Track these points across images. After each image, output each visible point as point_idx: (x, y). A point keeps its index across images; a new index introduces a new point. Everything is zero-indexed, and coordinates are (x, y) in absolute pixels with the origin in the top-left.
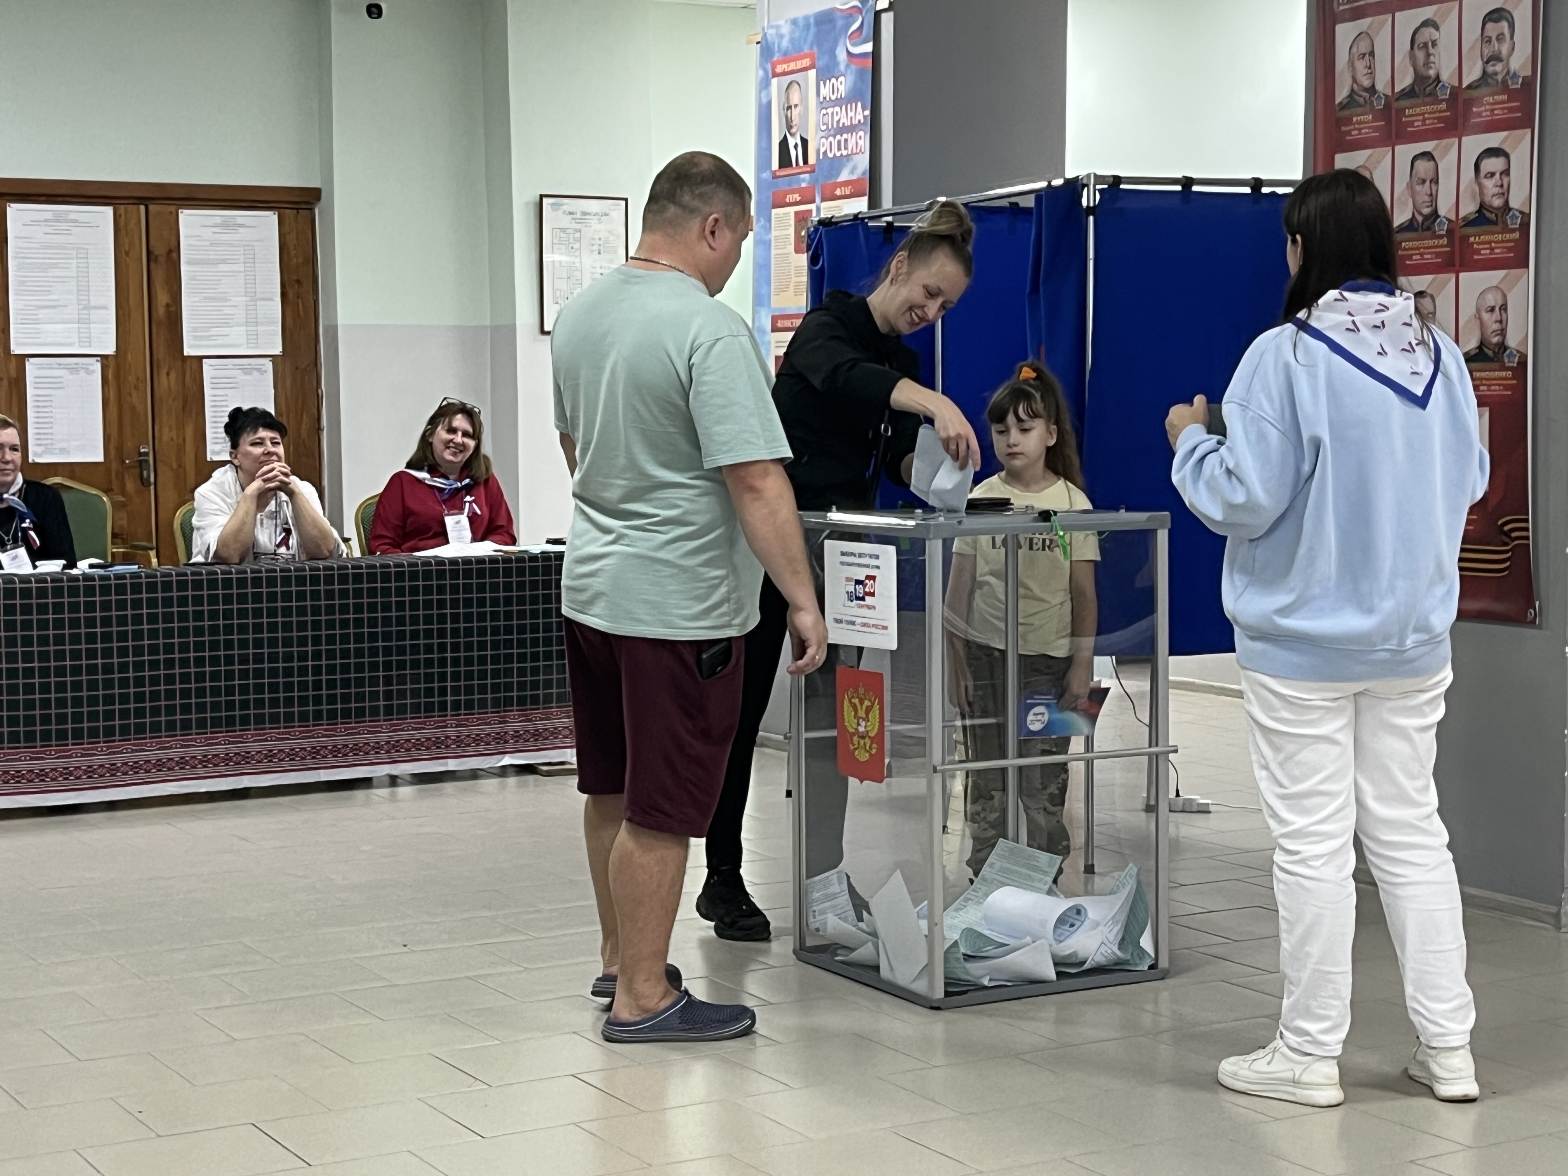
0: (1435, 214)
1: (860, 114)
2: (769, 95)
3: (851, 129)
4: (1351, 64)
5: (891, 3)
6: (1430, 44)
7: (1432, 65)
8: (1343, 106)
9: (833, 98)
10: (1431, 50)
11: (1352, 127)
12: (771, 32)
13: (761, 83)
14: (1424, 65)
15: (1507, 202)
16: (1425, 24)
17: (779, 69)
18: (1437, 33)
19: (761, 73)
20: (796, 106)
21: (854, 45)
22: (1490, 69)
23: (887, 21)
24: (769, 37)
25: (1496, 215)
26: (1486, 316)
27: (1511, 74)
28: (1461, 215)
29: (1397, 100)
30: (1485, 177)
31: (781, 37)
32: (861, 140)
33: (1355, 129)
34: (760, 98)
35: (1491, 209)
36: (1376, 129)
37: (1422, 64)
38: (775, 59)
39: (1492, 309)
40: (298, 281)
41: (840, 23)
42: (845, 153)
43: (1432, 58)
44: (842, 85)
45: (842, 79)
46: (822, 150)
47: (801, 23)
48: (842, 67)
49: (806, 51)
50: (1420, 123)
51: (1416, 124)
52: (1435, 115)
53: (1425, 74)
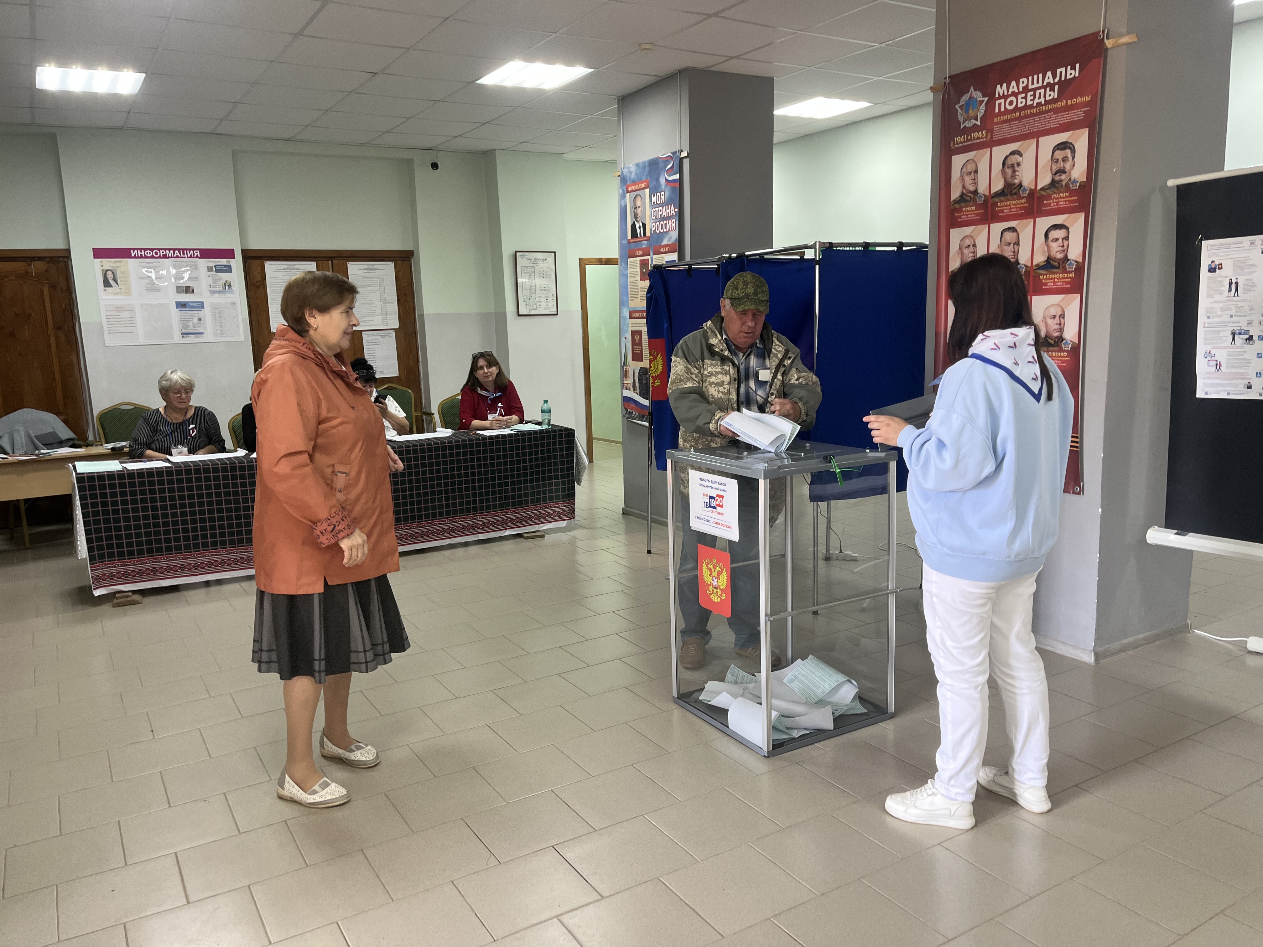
0: (1017, 262)
1: (672, 210)
2: (625, 202)
3: (668, 218)
4: (962, 178)
5: (688, 154)
6: (1016, 165)
7: (1017, 177)
8: (956, 202)
9: (658, 203)
10: (1017, 168)
11: (962, 214)
12: (625, 171)
13: (621, 196)
14: (1011, 177)
15: (1066, 256)
16: (1013, 153)
17: (631, 188)
18: (1021, 158)
19: (621, 191)
20: (639, 207)
21: (668, 176)
22: (1057, 178)
23: (686, 164)
24: (624, 173)
25: (1059, 263)
26: (1050, 321)
27: (1072, 181)
29: (993, 197)
30: (1052, 241)
31: (631, 173)
32: (674, 224)
33: (964, 215)
34: (621, 204)
35: (1055, 260)
37: (1010, 176)
38: (628, 183)
39: (1054, 317)
40: (405, 294)
41: (661, 165)
42: (665, 230)
43: (1017, 173)
44: (663, 196)
45: (663, 193)
46: (653, 229)
47: (641, 165)
48: (663, 187)
49: (644, 179)
50: (1008, 210)
51: (1005, 211)
52: (1018, 206)
53: (1012, 182)
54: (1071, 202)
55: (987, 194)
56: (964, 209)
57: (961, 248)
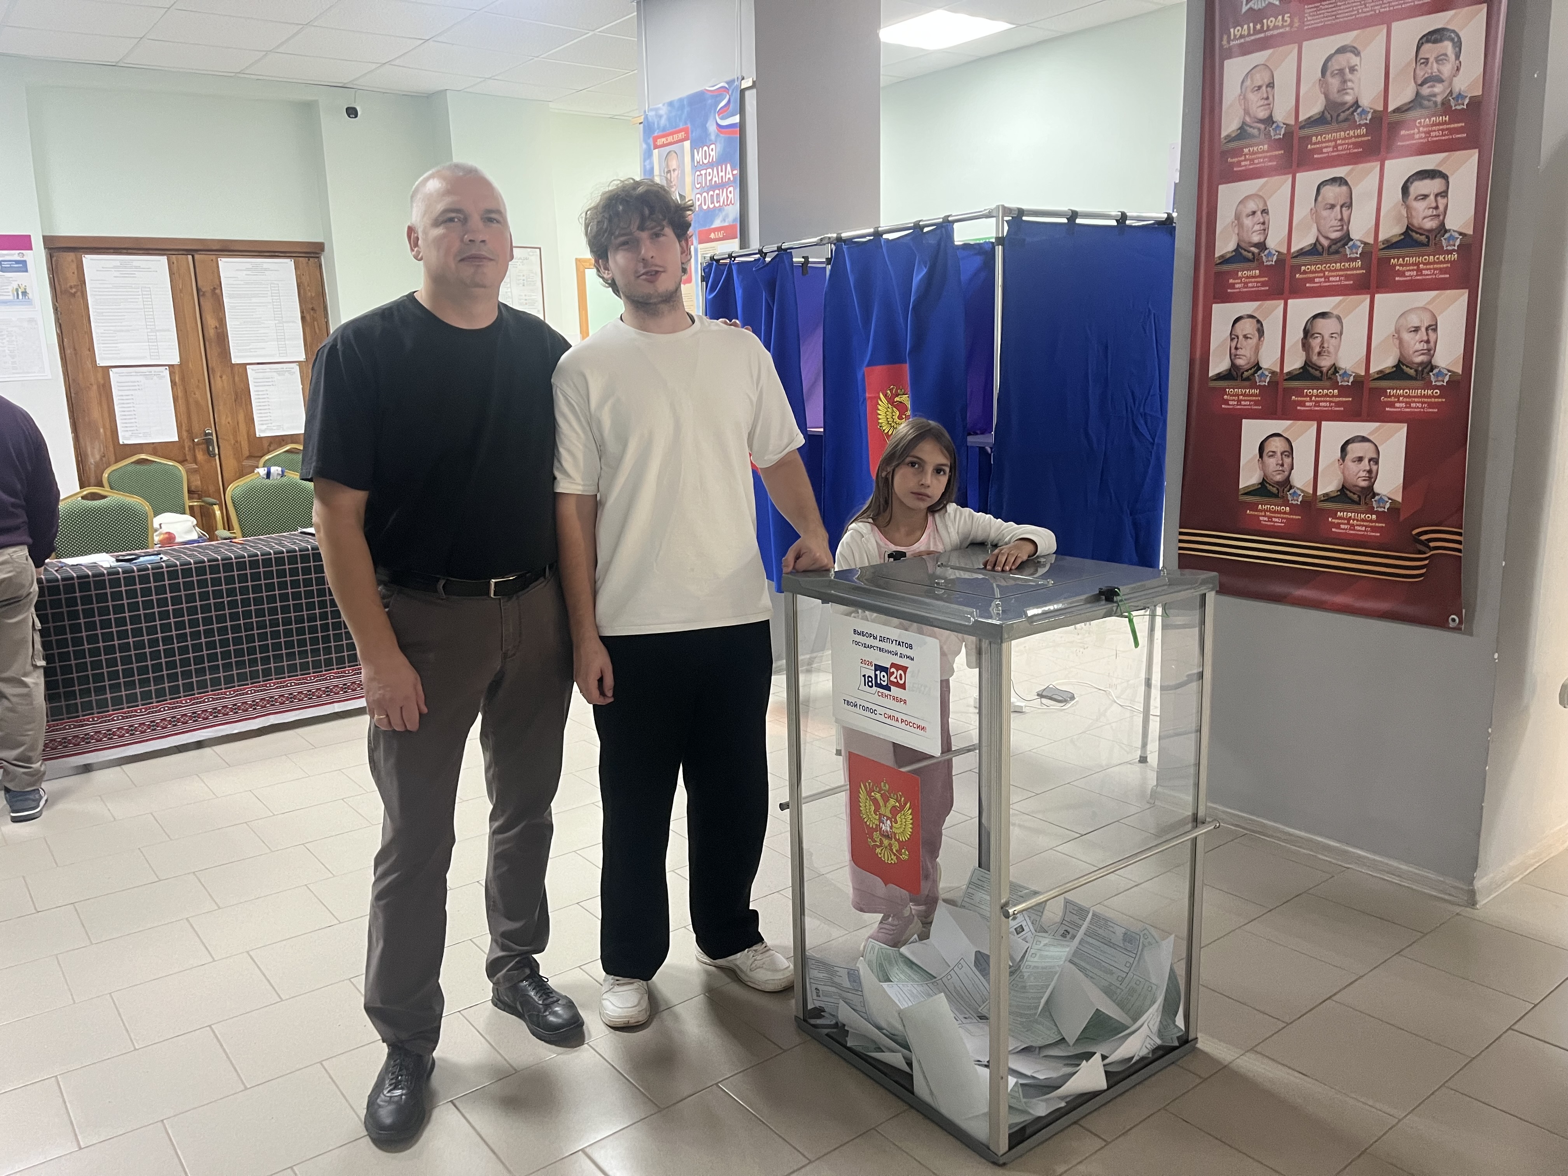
0: (1346, 238)
1: (730, 173)
2: (652, 164)
3: (722, 186)
4: (1243, 97)
5: (754, 82)
6: (1347, 70)
7: (1350, 91)
8: (1230, 139)
9: (706, 162)
10: (1349, 76)
11: (1243, 158)
12: (651, 114)
13: (644, 151)
14: (1339, 92)
15: (1443, 224)
16: (1341, 50)
17: (660, 142)
18: (1358, 59)
19: (644, 146)
20: (674, 170)
21: (722, 119)
22: (1426, 91)
23: (751, 98)
24: (650, 118)
25: (1428, 237)
26: (1407, 336)
27: (1455, 94)
28: (1381, 237)
29: (1302, 128)
30: (1416, 199)
31: (660, 117)
32: (733, 193)
33: (1245, 160)
34: (645, 166)
35: (1420, 231)
36: (1271, 159)
37: (1335, 90)
38: (656, 134)
39: (1417, 329)
40: (313, 309)
41: (709, 102)
42: (717, 205)
43: (1349, 84)
44: (713, 151)
45: (713, 146)
47: (676, 104)
48: (713, 137)
49: (681, 127)
50: (1331, 149)
51: (1325, 150)
52: (1350, 141)
53: (1339, 100)
54: (1452, 131)
55: (1292, 122)
56: (1246, 150)
57: (1238, 217)
